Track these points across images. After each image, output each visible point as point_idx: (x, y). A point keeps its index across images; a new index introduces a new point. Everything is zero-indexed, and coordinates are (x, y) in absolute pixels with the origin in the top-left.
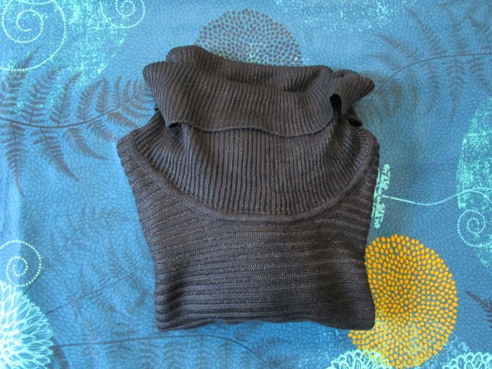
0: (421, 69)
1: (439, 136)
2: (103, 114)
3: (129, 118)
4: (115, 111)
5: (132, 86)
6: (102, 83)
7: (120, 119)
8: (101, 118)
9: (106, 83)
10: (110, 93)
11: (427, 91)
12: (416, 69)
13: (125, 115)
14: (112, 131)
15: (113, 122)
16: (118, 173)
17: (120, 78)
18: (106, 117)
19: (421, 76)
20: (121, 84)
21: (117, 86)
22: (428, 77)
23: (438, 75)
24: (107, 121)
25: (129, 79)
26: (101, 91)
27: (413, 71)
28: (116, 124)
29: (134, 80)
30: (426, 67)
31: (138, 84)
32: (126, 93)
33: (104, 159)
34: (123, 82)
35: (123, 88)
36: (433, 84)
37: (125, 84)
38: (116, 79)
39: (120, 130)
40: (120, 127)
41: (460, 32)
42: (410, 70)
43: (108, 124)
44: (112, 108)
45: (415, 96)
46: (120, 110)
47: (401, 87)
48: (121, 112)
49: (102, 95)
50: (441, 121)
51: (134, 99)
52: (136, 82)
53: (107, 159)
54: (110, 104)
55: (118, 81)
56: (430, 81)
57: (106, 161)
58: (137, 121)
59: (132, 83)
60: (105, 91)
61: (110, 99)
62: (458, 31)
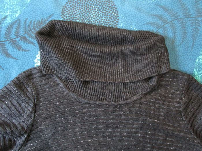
0: (178, 23)
1: (185, 57)
2: (18, 37)
3: (30, 39)
4: (24, 36)
5: (32, 23)
6: (18, 21)
7: (26, 40)
8: (17, 39)
9: (20, 21)
10: (22, 26)
11: (181, 34)
12: (175, 23)
13: (29, 38)
14: (22, 46)
15: (22, 41)
16: (23, 67)
17: (27, 19)
18: (19, 39)
19: (177, 26)
20: (27, 22)
21: (25, 23)
22: (181, 27)
23: (186, 26)
24: (20, 41)
25: (31, 20)
26: (17, 25)
27: (174, 24)
28: (24, 43)
29: (34, 20)
30: (181, 22)
31: (36, 22)
32: (29, 27)
33: (16, 59)
34: (28, 21)
35: (28, 24)
36: (184, 31)
37: (29, 22)
38: (25, 19)
39: (26, 45)
40: (26, 44)
41: (199, 5)
42: (172, 23)
43: (19, 42)
44: (22, 34)
45: (175, 35)
46: (26, 35)
47: (168, 31)
48: (26, 36)
49: (17, 27)
50: (186, 49)
51: (33, 30)
52: (35, 21)
53: (18, 59)
54: (21, 32)
55: (26, 21)
56: (182, 29)
57: (17, 60)
58: (34, 41)
59: (33, 22)
60: (19, 25)
61: (21, 29)
62: (198, 5)
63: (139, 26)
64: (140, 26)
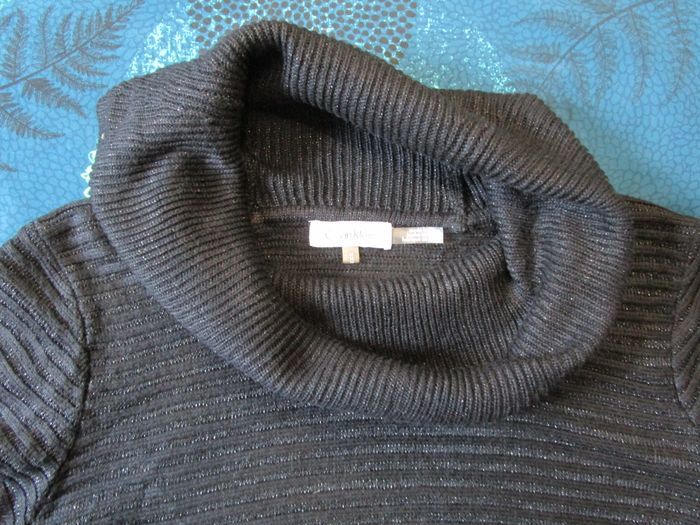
0: (657, 15)
1: (685, 151)
2: (15, 83)
3: (65, 89)
4: (39, 76)
5: (72, 27)
6: (16, 19)
7: (47, 93)
8: (11, 90)
9: (23, 18)
10: (31, 39)
11: (669, 58)
12: (646, 14)
13: (57, 85)
14: (30, 117)
15: (33, 99)
16: (37, 199)
17: (50, 9)
18: (20, 87)
19: (654, 27)
20: (51, 21)
21: (43, 24)
22: (669, 31)
23: (691, 27)
24: (23, 95)
25: (67, 12)
26: (12, 35)
27: (642, 17)
28: (40, 103)
29: (78, 14)
30: (668, 10)
31: (86, 22)
32: (60, 40)
33: (10, 170)
34: (55, 18)
35: (54, 31)
36: (681, 46)
37: (60, 21)
38: (42, 11)
39: (47, 114)
40: (46, 109)
42: (635, 16)
43: (22, 102)
44: (32, 70)
45: (643, 65)
46: (48, 74)
47: (615, 48)
48: (49, 78)
49: (13, 42)
50: (692, 121)
51: (76, 54)
52: (82, 18)
53: (16, 170)
54: (28, 63)
55: (46, 15)
56: (674, 39)
57: (14, 174)
58: (80, 95)
59: (74, 20)
60: (20, 35)
61: (29, 51)
63: (497, 32)
64: (504, 30)
